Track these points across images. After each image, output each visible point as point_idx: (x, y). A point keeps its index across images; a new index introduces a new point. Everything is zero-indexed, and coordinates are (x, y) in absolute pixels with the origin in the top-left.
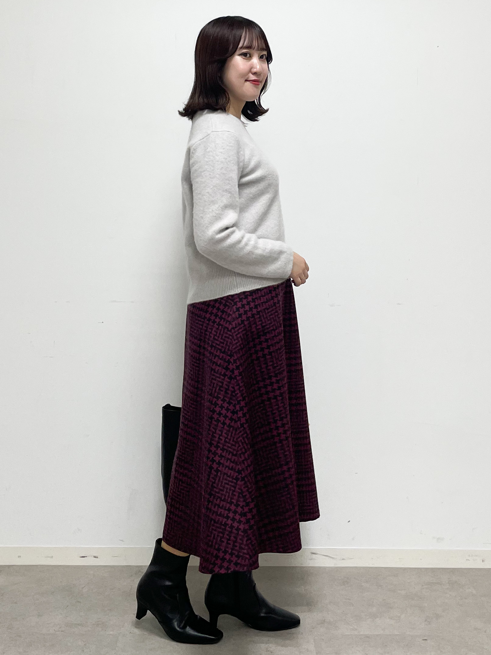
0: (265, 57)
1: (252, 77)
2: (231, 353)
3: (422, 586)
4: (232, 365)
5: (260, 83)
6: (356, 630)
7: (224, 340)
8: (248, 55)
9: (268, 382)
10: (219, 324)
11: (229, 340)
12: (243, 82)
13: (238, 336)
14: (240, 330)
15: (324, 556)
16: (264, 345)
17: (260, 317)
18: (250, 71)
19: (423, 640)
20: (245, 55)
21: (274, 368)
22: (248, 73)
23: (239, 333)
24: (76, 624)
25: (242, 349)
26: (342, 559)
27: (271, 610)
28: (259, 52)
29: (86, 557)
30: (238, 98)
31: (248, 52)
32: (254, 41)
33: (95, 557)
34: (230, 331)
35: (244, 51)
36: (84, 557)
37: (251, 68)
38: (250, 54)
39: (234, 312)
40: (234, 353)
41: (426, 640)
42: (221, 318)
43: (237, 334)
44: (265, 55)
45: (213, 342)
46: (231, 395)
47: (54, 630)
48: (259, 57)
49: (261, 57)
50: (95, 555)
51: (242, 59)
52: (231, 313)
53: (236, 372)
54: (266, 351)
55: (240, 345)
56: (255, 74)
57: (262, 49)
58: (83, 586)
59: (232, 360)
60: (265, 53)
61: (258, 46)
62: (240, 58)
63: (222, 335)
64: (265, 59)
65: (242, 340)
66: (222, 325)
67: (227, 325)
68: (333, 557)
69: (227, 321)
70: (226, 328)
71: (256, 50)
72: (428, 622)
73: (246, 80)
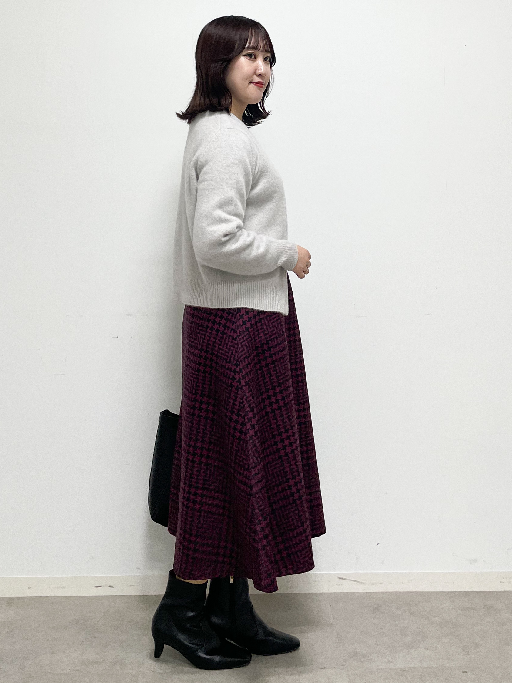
0: (269, 59)
1: (257, 79)
2: (236, 362)
3: (457, 612)
4: (239, 374)
5: (263, 85)
6: (391, 662)
7: (229, 349)
8: (253, 57)
9: (271, 392)
10: (223, 333)
11: (234, 350)
12: (247, 84)
13: (243, 344)
14: (245, 338)
15: (352, 581)
16: (267, 354)
17: (261, 325)
18: (255, 73)
19: (463, 672)
20: (250, 55)
21: (277, 377)
22: (253, 75)
23: (244, 341)
24: (92, 662)
25: (247, 357)
26: (372, 584)
27: (269, 633)
28: (263, 53)
29: (101, 586)
30: (240, 101)
31: (253, 53)
32: (260, 43)
33: (110, 587)
34: (235, 340)
35: (250, 51)
36: (99, 587)
37: (256, 70)
38: (255, 56)
39: (238, 320)
40: (239, 362)
41: (466, 672)
42: (225, 326)
43: (242, 342)
44: (269, 57)
45: (218, 352)
46: (240, 406)
47: (69, 669)
48: (263, 58)
49: (265, 59)
50: (111, 585)
51: (247, 60)
52: (235, 321)
53: (243, 383)
54: (269, 361)
55: (245, 353)
56: (260, 75)
57: (267, 51)
58: (98, 619)
59: (238, 370)
60: (269, 55)
61: (264, 48)
62: (245, 59)
63: (227, 344)
64: (268, 62)
65: (247, 348)
66: (226, 334)
67: (232, 334)
68: (362, 582)
69: (232, 329)
70: (230, 336)
71: (261, 52)
72: (466, 652)
73: (251, 82)
